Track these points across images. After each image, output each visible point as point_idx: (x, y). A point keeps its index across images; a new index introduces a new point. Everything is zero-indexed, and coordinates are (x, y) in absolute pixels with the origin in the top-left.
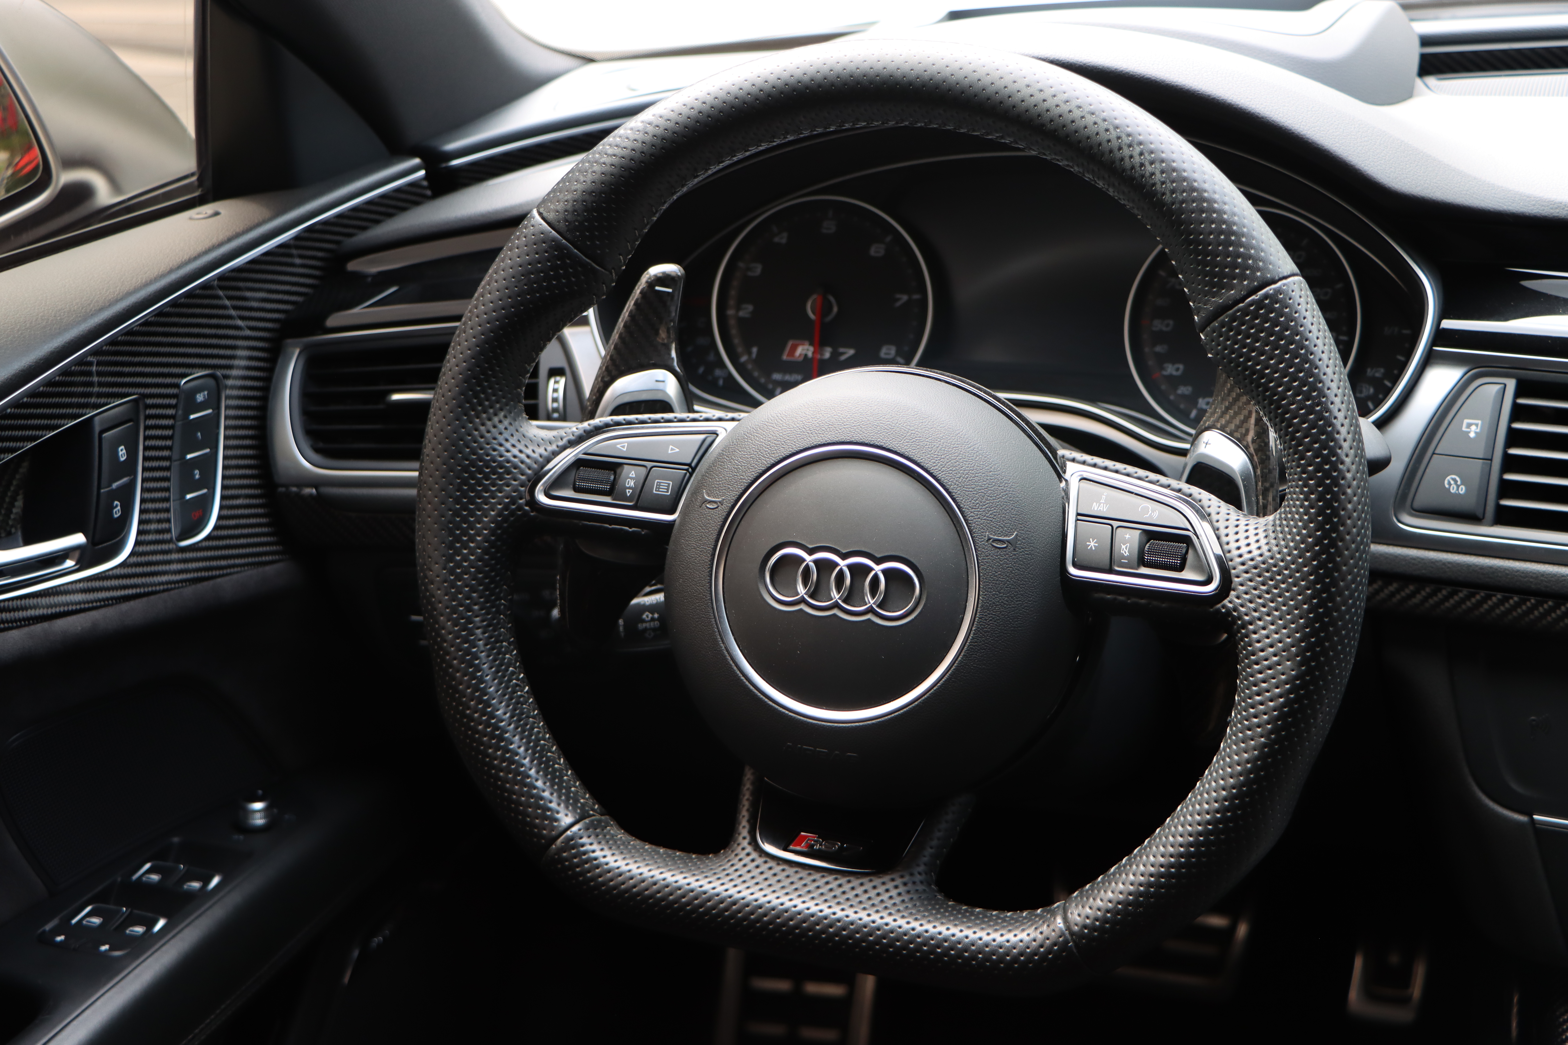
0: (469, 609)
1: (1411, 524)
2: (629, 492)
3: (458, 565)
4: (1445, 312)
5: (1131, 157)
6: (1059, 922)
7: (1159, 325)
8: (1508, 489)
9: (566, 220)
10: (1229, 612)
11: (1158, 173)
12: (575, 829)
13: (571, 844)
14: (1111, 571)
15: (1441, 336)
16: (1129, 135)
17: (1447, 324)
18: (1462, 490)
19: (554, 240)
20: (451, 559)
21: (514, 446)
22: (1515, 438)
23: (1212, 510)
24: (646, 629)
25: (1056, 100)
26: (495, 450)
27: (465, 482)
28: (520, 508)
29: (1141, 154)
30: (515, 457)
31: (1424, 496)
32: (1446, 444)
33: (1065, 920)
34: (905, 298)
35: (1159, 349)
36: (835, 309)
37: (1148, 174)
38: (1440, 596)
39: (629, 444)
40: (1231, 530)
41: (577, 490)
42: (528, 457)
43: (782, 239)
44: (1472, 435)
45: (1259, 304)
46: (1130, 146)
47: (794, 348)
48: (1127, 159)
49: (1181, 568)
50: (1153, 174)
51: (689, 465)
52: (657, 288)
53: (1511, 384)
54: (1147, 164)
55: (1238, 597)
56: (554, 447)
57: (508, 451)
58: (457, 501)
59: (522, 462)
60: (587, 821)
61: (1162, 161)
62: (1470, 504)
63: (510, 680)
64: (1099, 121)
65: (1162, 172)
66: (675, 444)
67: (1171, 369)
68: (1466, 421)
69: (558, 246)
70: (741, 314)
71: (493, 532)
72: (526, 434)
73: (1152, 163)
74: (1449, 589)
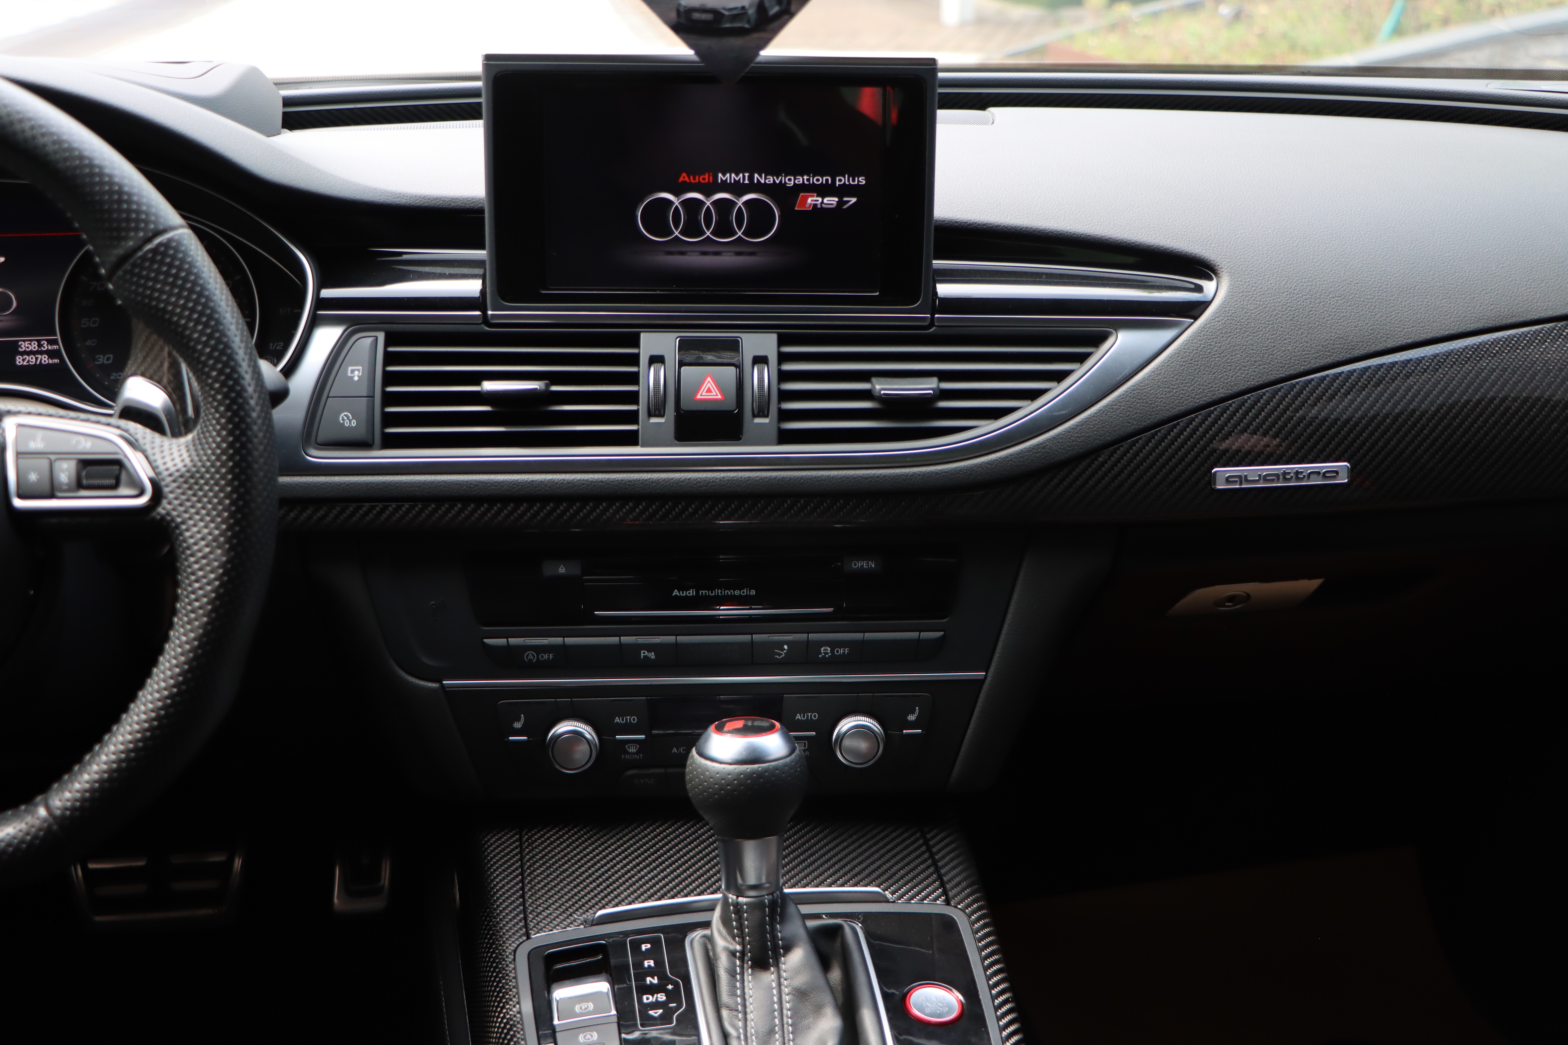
1: (317, 456)
4: (322, 284)
6: (42, 812)
7: (86, 323)
8: (389, 420)
10: (163, 518)
14: (52, 496)
15: (320, 303)
17: (326, 293)
18: (354, 423)
22: (389, 378)
23: (139, 437)
31: (325, 432)
32: (336, 388)
33: (48, 808)
35: (88, 343)
38: (348, 512)
40: (157, 450)
44: (356, 378)
45: (155, 251)
49: (115, 486)
53: (381, 336)
55: (169, 503)
62: (362, 434)
67: (102, 359)
68: (350, 368)
74: (354, 505)
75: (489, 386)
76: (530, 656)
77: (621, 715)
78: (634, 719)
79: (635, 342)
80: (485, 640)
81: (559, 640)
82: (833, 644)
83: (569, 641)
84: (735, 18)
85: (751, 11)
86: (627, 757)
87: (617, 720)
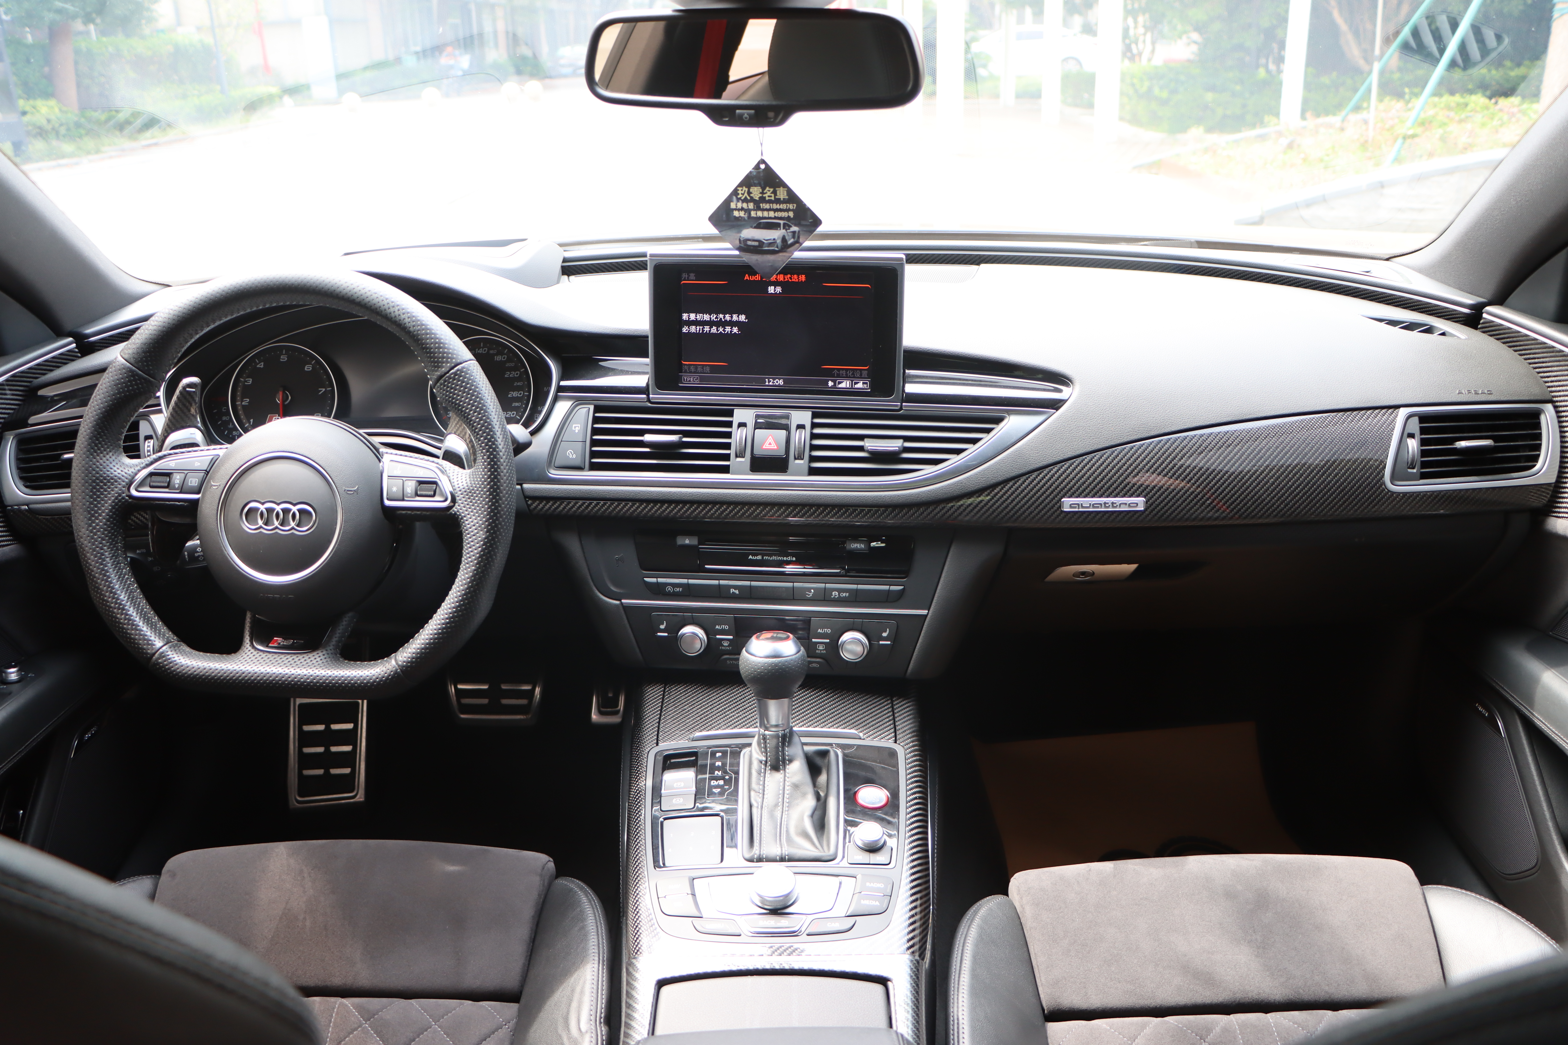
0: (102, 549)
1: (554, 473)
2: (177, 486)
3: (94, 528)
4: (561, 378)
5: (394, 312)
6: (393, 662)
8: (594, 455)
9: (134, 358)
10: (455, 514)
11: (406, 318)
12: (164, 648)
13: (162, 655)
14: (403, 500)
15: (560, 389)
16: (392, 302)
17: (563, 383)
18: (574, 456)
19: (129, 368)
20: (90, 525)
21: (118, 469)
22: (595, 431)
23: (447, 469)
24: (199, 556)
25: (359, 288)
26: (108, 471)
27: (94, 488)
28: (123, 498)
29: (399, 310)
30: (119, 474)
31: (559, 461)
32: (566, 436)
33: (396, 660)
34: (324, 390)
36: (290, 398)
37: (402, 319)
38: (571, 505)
39: (176, 463)
40: (455, 477)
41: (151, 487)
42: (126, 473)
43: (261, 365)
44: (577, 431)
45: (455, 374)
46: (393, 307)
47: (271, 418)
48: (392, 313)
49: (434, 496)
50: (404, 319)
51: (206, 471)
52: (187, 389)
53: (592, 407)
54: (401, 314)
55: (459, 506)
56: (139, 468)
57: (115, 471)
58: (91, 497)
59: (123, 476)
60: (170, 644)
61: (408, 313)
62: (578, 463)
63: (126, 582)
64: (379, 297)
65: (409, 318)
66: (198, 461)
68: (574, 425)
69: (131, 371)
70: (243, 403)
71: (111, 511)
72: (124, 462)
73: (404, 314)
74: (574, 501)
75: (648, 438)
76: (669, 589)
77: (720, 624)
78: (726, 627)
79: (730, 414)
80: (646, 579)
81: (685, 581)
82: (840, 591)
83: (691, 581)
84: (770, 244)
85: (779, 241)
86: (723, 648)
87: (717, 627)
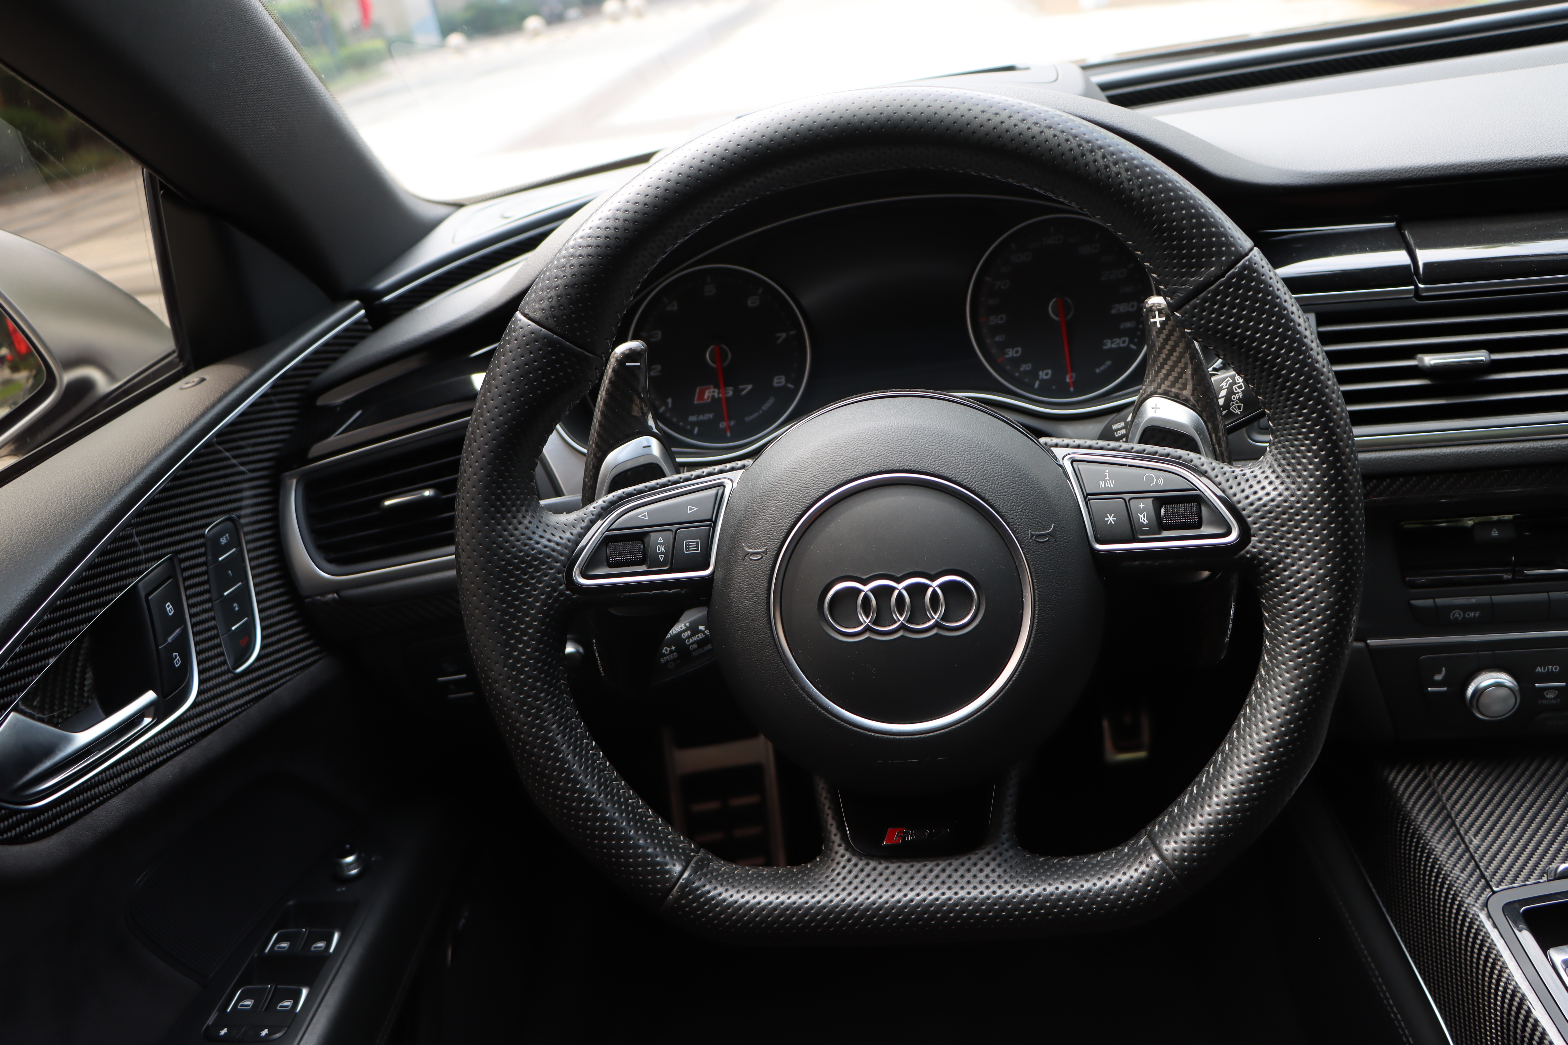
0: (537, 698)
2: (661, 558)
3: (517, 660)
6: (1154, 857)
7: (994, 320)
9: (554, 316)
11: (1123, 172)
12: (686, 875)
13: (687, 890)
14: (1135, 540)
19: (545, 337)
20: (509, 656)
21: (541, 537)
26: (526, 545)
27: (506, 582)
28: (562, 594)
30: (545, 547)
33: (1161, 855)
34: (784, 335)
35: (998, 338)
36: (730, 355)
37: (1113, 174)
39: (649, 512)
41: (611, 566)
42: (558, 544)
43: (674, 307)
45: (1240, 275)
47: (702, 394)
49: (1198, 526)
50: (1119, 173)
51: (710, 520)
52: (627, 364)
54: (1111, 165)
55: (1260, 542)
56: (578, 530)
57: (538, 543)
58: (503, 600)
59: (554, 550)
60: (692, 864)
61: (1124, 160)
63: (587, 752)
65: (1127, 170)
66: (692, 503)
67: (1011, 353)
69: (549, 342)
71: (542, 622)
72: (549, 523)
73: (1115, 163)
76: (1457, 614)
77: (1543, 665)
78: (1556, 669)
80: (1413, 602)
81: (1485, 599)
83: (1497, 598)
87: (1539, 669)
